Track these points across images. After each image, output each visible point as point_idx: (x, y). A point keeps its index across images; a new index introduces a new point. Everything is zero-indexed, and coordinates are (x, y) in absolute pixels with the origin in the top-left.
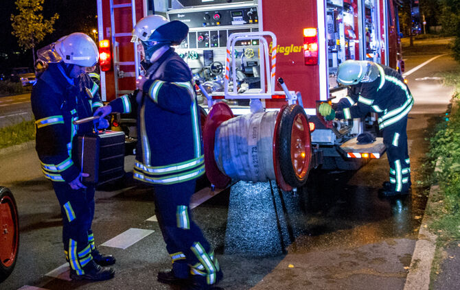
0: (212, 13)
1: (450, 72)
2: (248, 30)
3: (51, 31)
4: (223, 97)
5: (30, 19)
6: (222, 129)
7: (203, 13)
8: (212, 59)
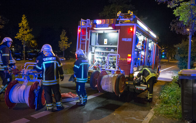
0: (106, 47)
1: (175, 70)
2: (114, 53)
3: (69, 47)
4: (104, 69)
5: (64, 43)
6: (103, 77)
7: (104, 47)
8: (105, 59)
